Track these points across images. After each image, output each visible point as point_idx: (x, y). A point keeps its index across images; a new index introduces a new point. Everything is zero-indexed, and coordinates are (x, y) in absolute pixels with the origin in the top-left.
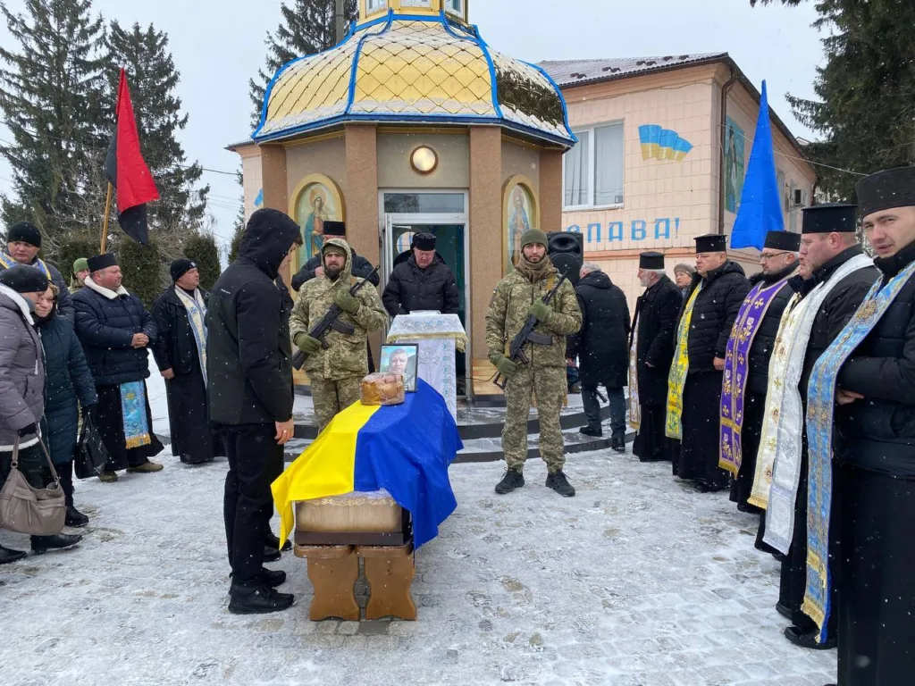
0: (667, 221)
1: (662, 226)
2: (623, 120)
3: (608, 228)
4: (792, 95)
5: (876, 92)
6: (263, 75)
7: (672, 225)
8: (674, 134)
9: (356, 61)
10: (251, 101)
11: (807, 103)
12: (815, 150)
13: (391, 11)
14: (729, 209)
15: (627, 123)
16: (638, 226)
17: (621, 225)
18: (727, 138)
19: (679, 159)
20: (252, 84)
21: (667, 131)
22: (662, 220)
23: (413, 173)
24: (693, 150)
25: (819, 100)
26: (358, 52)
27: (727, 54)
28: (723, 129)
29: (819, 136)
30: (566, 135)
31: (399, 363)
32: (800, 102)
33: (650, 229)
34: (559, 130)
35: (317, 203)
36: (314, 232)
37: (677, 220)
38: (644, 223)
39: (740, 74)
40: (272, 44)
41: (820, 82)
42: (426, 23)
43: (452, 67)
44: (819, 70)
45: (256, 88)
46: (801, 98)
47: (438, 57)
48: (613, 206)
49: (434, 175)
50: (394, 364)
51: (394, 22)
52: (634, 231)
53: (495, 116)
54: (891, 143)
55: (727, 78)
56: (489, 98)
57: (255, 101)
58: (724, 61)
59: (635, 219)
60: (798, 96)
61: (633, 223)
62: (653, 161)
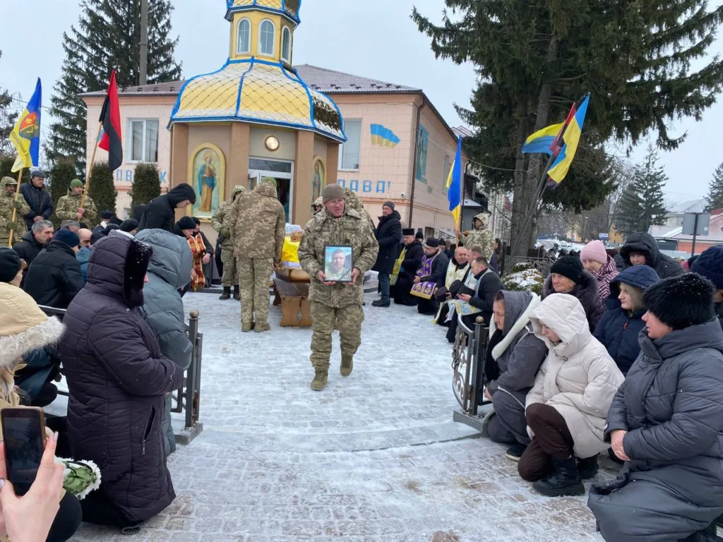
0: (384, 183)
1: (381, 185)
2: (362, 119)
3: (350, 183)
4: (457, 104)
5: (501, 115)
6: (74, 31)
7: (386, 185)
8: (390, 132)
9: (241, 87)
10: (63, 49)
11: (465, 111)
12: (467, 140)
13: (253, 57)
14: (417, 178)
15: (364, 121)
16: (367, 184)
17: (357, 182)
18: (419, 137)
19: (392, 147)
20: (66, 36)
21: (386, 129)
22: (380, 182)
23: (265, 149)
24: (400, 143)
25: (473, 110)
26: (241, 82)
27: (421, 90)
28: (417, 132)
29: (473, 130)
30: (342, 137)
31: (339, 260)
32: (462, 109)
33: (374, 187)
34: (338, 133)
35: (208, 160)
36: (205, 175)
37: (389, 183)
38: (370, 183)
39: (428, 100)
40: (85, 7)
41: (473, 98)
42: (272, 66)
43: (291, 97)
44: (474, 92)
45: (69, 40)
46: (462, 107)
47: (284, 91)
48: (353, 170)
49: (277, 152)
50: (335, 261)
51: (254, 64)
52: (364, 186)
53: (312, 126)
54: (510, 146)
55: (421, 103)
56: (309, 116)
57: (67, 50)
58: (419, 93)
59: (366, 179)
60: (461, 106)
61: (365, 182)
62: (377, 146)
